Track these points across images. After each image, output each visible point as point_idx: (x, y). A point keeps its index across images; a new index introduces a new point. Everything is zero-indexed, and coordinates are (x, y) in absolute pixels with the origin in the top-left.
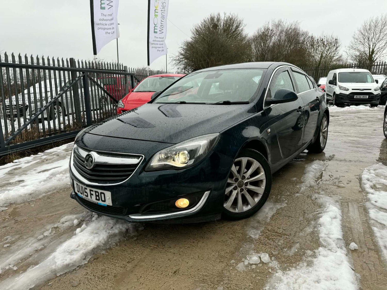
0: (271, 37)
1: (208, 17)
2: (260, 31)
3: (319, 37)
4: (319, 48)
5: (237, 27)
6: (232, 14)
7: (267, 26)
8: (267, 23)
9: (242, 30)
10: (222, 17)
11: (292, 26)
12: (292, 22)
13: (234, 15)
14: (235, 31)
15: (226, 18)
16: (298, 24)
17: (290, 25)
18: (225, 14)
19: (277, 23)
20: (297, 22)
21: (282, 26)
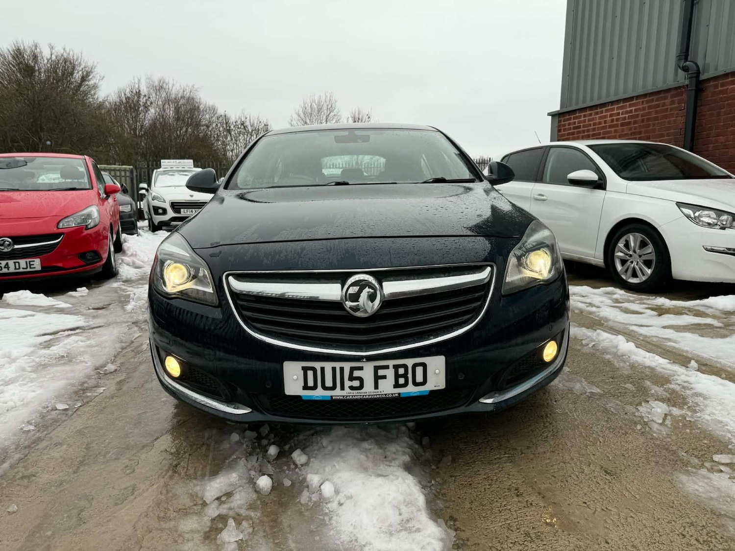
0: (146, 108)
1: (9, 48)
2: (123, 95)
3: (237, 118)
4: (240, 137)
5: (84, 79)
6: (68, 51)
7: (137, 86)
8: (137, 81)
9: (95, 87)
10: (46, 53)
11: (185, 93)
12: (185, 86)
13: (71, 53)
14: (80, 85)
15: (54, 58)
16: (196, 90)
17: (182, 91)
18: (52, 48)
19: (156, 83)
20: (193, 86)
21: (167, 90)
